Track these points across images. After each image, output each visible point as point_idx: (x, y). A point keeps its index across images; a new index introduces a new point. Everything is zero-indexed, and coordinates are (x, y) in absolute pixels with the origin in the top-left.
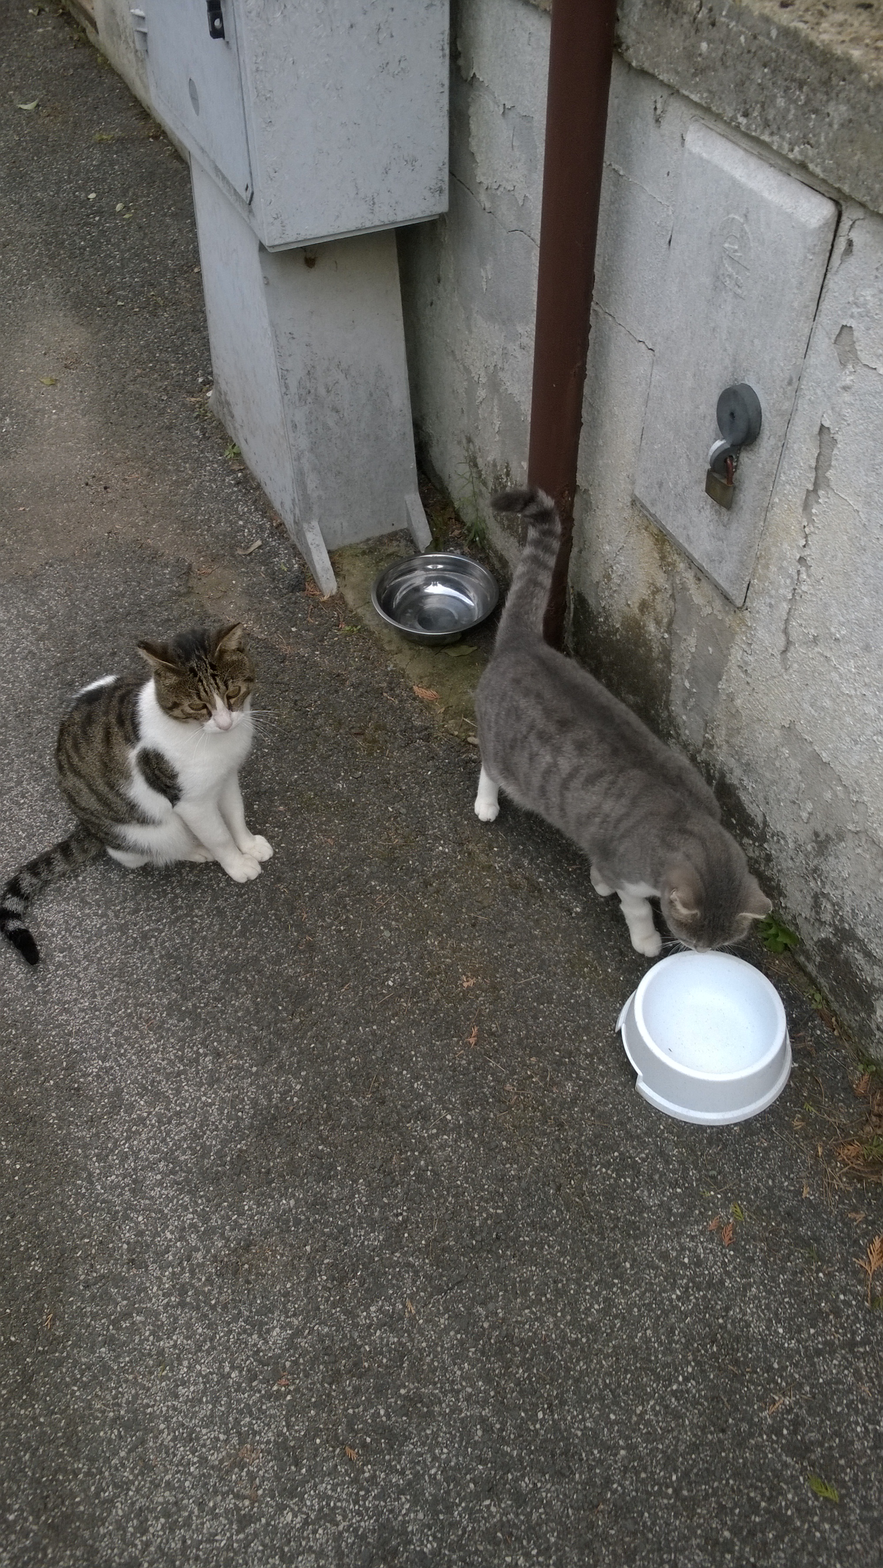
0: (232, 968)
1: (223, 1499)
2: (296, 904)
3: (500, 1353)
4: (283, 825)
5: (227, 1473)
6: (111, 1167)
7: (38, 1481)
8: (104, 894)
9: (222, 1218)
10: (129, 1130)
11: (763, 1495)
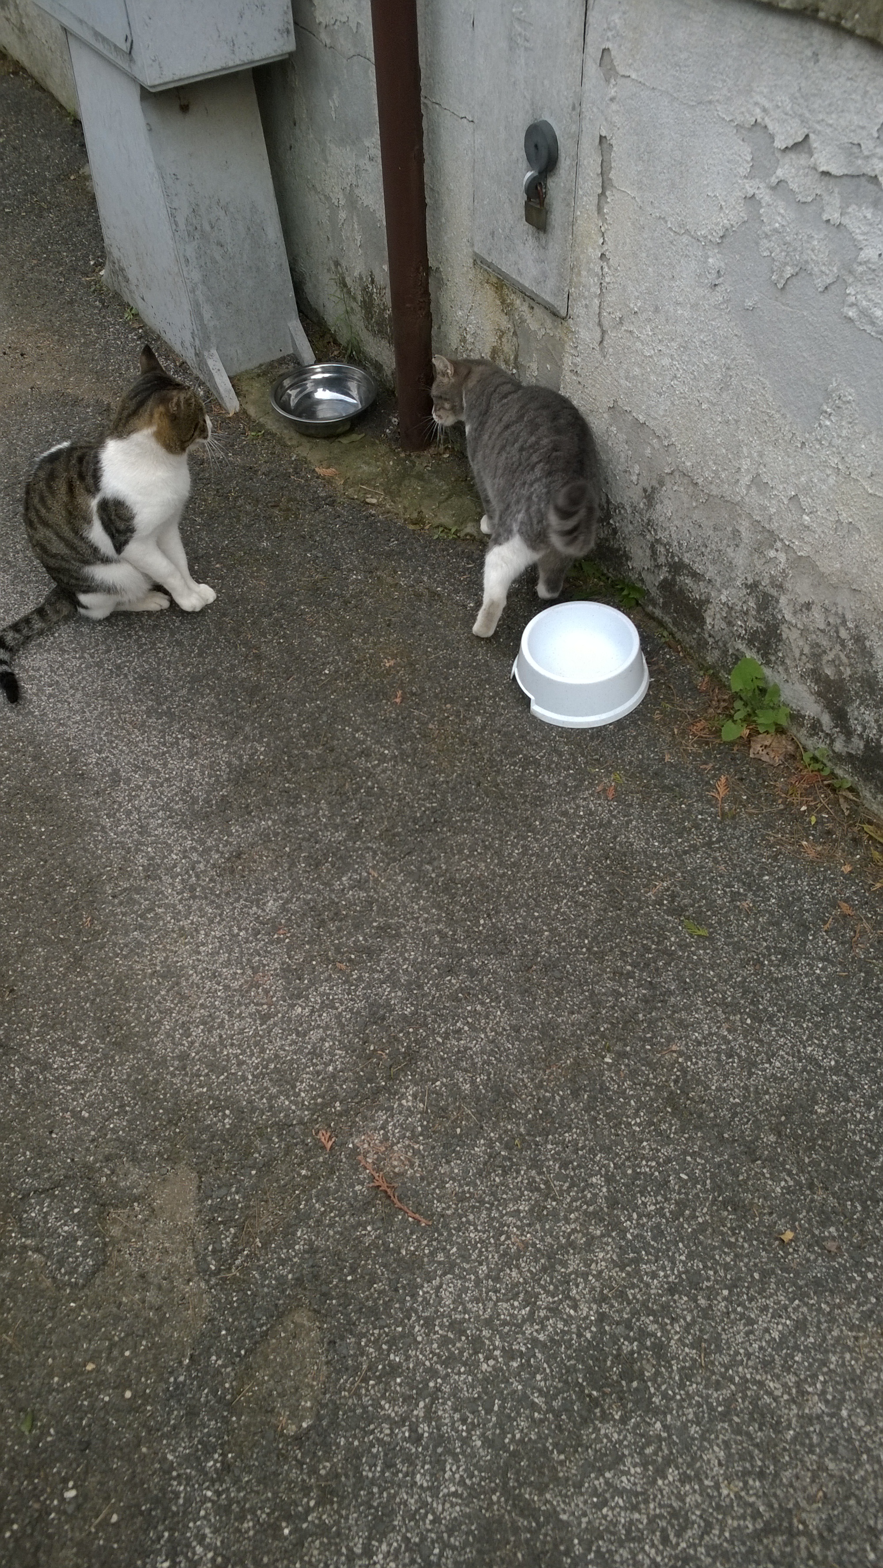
0: (195, 679)
1: (247, 1007)
2: (241, 629)
3: (446, 889)
4: (222, 578)
5: (247, 992)
6: (119, 820)
7: (100, 1019)
8: (79, 643)
9: (216, 840)
10: (130, 794)
11: (653, 942)
